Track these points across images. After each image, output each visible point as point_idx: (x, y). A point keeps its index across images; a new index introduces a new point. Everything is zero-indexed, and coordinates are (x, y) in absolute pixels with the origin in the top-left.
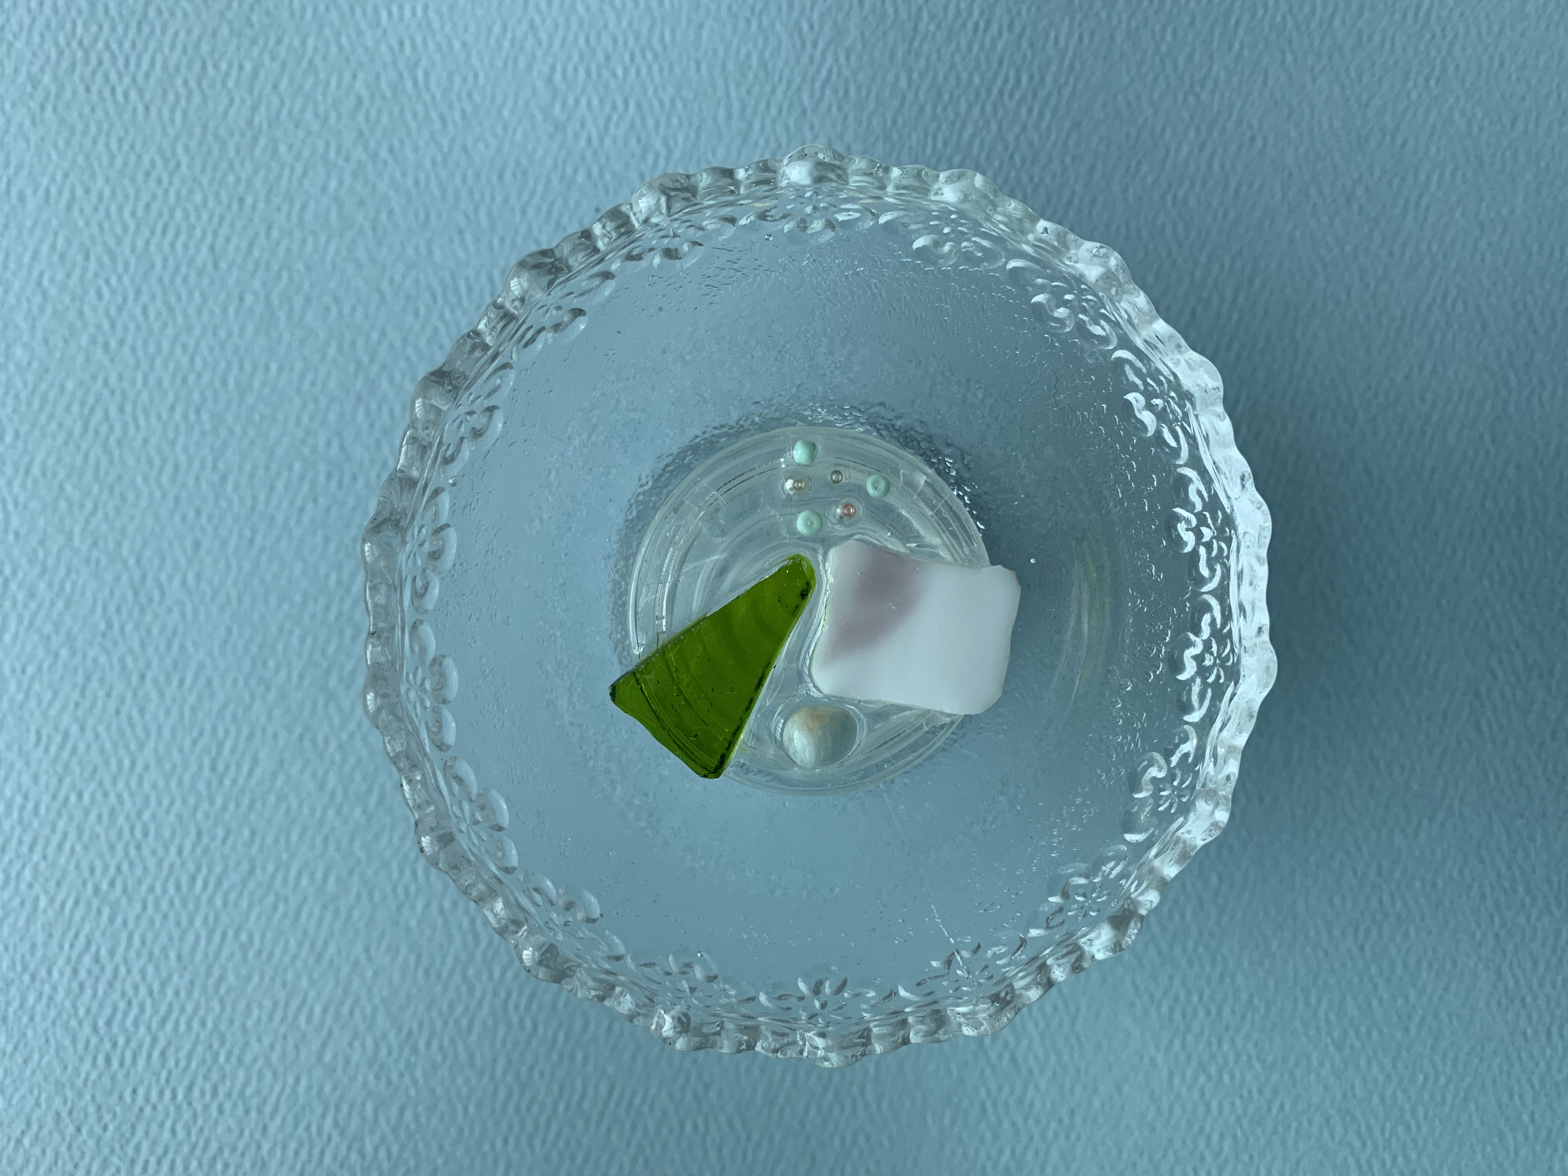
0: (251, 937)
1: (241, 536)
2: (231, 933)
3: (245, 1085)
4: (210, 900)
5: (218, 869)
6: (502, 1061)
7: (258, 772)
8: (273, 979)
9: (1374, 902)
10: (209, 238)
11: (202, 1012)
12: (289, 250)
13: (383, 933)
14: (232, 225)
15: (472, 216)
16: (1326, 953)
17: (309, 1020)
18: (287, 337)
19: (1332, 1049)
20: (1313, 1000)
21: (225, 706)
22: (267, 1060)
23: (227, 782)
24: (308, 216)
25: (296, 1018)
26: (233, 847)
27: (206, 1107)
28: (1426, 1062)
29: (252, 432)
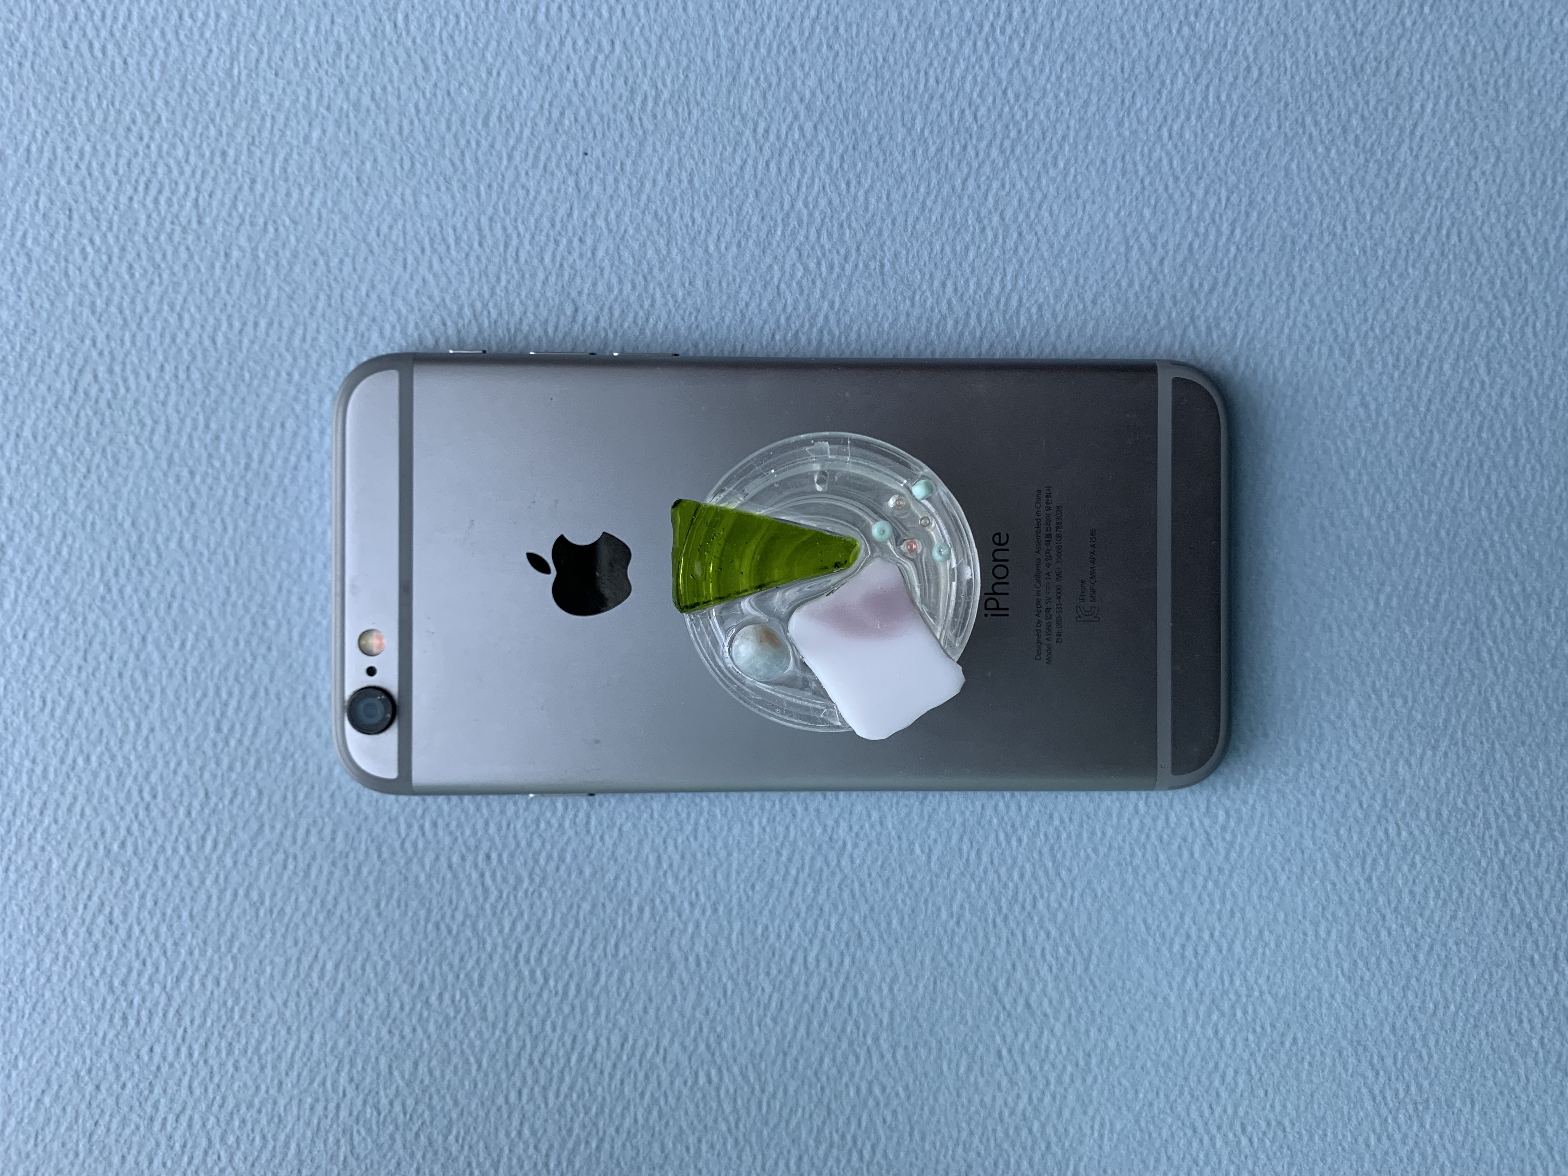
0: (261, 896)
1: (236, 496)
2: (241, 892)
3: (260, 1043)
4: (220, 859)
5: (227, 830)
6: (514, 1013)
7: (263, 730)
8: (284, 937)
9: (1381, 834)
10: (193, 194)
11: (216, 971)
12: (273, 204)
13: (392, 889)
14: (215, 179)
15: (458, 163)
16: (1334, 885)
17: (321, 977)
18: (275, 292)
19: (1342, 979)
20: (1322, 933)
21: (227, 667)
22: (281, 1015)
23: (233, 743)
24: (292, 168)
25: (308, 975)
26: (241, 807)
27: (222, 1065)
28: (1436, 990)
29: (243, 389)
